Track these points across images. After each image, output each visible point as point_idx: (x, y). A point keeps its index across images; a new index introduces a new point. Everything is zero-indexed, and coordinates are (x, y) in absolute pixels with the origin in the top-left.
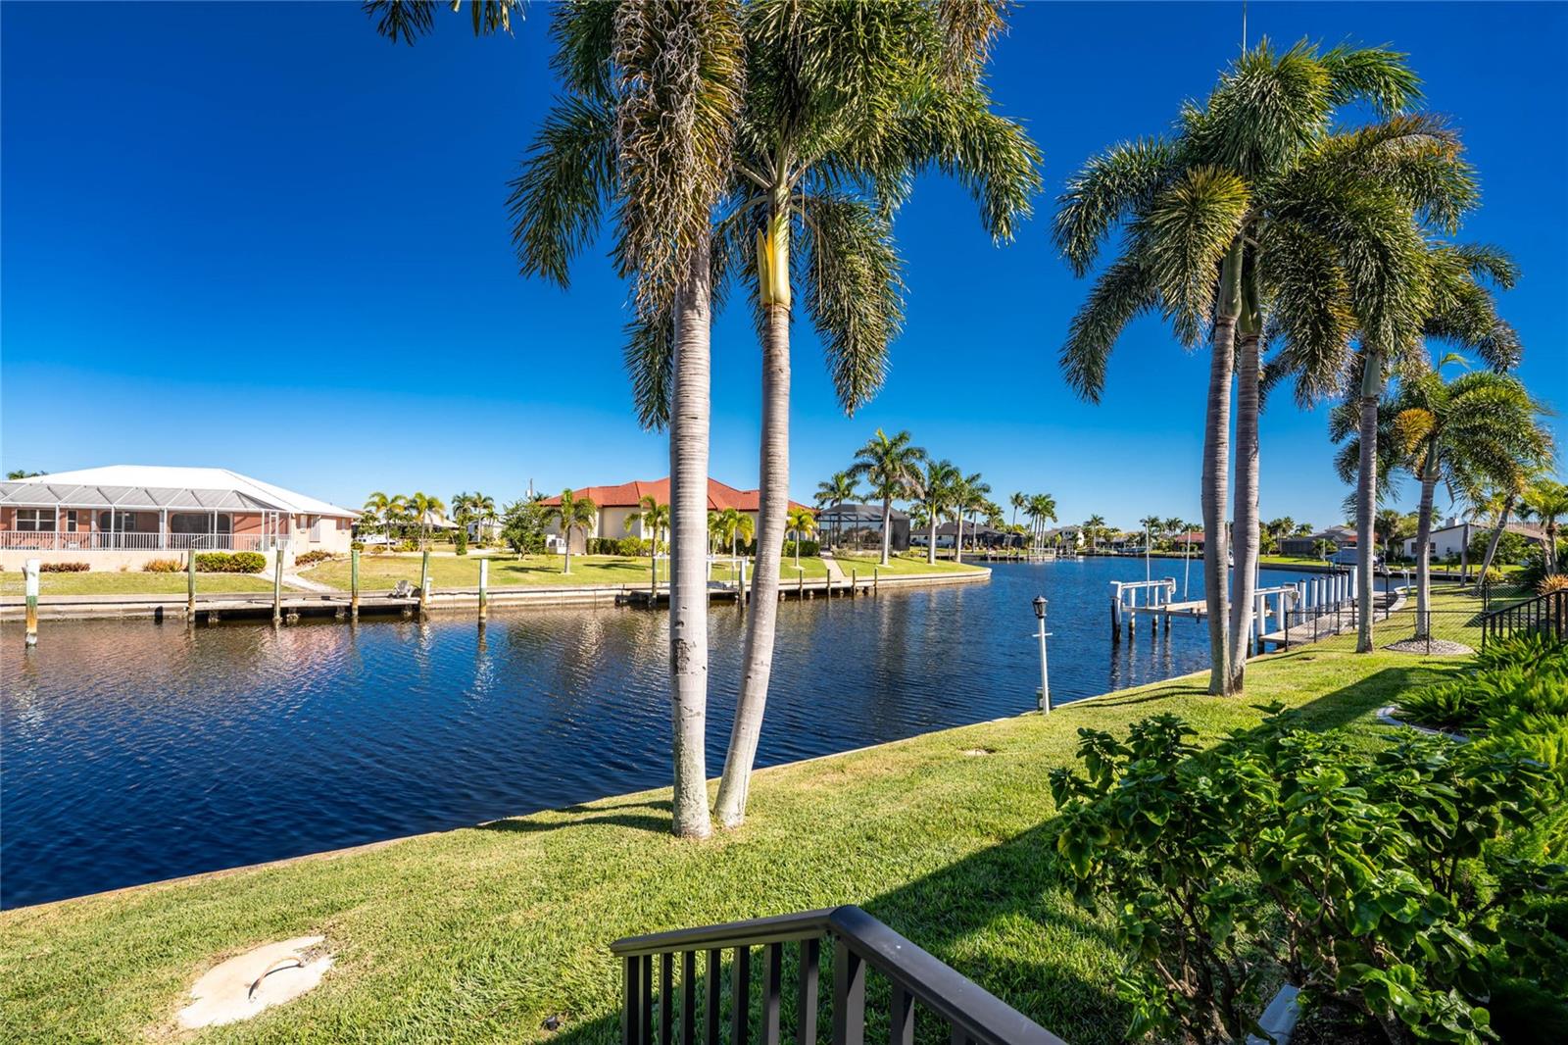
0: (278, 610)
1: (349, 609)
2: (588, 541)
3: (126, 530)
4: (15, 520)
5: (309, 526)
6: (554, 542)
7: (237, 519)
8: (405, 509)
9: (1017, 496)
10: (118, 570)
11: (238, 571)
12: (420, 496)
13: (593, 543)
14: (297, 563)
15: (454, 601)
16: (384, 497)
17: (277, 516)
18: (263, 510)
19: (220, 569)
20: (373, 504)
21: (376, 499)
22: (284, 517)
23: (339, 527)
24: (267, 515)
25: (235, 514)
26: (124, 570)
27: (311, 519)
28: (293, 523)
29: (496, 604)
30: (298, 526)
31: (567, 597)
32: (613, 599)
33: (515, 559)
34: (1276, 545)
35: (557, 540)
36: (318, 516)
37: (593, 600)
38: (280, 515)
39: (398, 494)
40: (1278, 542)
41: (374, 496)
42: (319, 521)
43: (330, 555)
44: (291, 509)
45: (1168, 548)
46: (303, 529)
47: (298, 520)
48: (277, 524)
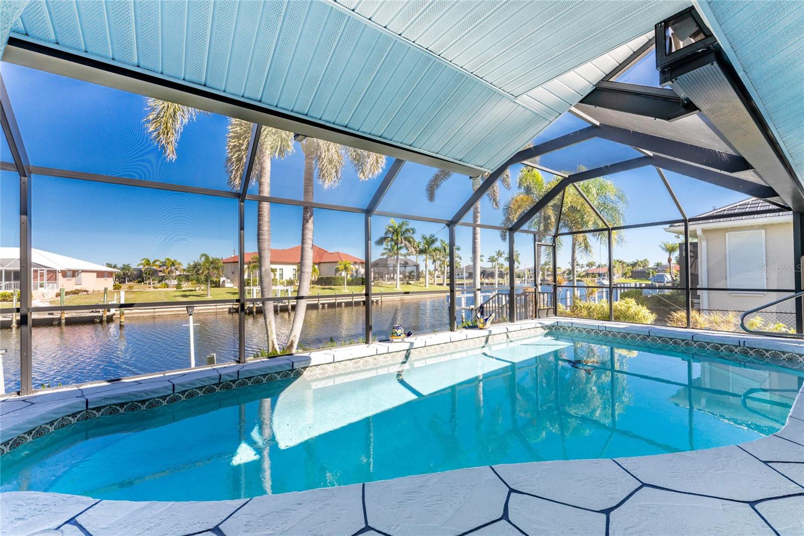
0: (16, 320)
1: (60, 319)
5: (73, 276)
8: (160, 266)
9: (499, 252)
12: (168, 260)
14: (57, 296)
16: (149, 261)
17: (45, 273)
18: (34, 269)
20: (142, 264)
24: (36, 271)
27: (76, 273)
30: (65, 276)
32: (227, 310)
33: (195, 291)
34: (631, 274)
35: (226, 280)
36: (83, 271)
37: (215, 311)
38: (48, 271)
39: (156, 259)
40: (632, 272)
41: (143, 260)
42: (83, 274)
43: (87, 291)
44: (58, 268)
45: (583, 276)
46: (67, 278)
47: (64, 274)
48: (45, 277)
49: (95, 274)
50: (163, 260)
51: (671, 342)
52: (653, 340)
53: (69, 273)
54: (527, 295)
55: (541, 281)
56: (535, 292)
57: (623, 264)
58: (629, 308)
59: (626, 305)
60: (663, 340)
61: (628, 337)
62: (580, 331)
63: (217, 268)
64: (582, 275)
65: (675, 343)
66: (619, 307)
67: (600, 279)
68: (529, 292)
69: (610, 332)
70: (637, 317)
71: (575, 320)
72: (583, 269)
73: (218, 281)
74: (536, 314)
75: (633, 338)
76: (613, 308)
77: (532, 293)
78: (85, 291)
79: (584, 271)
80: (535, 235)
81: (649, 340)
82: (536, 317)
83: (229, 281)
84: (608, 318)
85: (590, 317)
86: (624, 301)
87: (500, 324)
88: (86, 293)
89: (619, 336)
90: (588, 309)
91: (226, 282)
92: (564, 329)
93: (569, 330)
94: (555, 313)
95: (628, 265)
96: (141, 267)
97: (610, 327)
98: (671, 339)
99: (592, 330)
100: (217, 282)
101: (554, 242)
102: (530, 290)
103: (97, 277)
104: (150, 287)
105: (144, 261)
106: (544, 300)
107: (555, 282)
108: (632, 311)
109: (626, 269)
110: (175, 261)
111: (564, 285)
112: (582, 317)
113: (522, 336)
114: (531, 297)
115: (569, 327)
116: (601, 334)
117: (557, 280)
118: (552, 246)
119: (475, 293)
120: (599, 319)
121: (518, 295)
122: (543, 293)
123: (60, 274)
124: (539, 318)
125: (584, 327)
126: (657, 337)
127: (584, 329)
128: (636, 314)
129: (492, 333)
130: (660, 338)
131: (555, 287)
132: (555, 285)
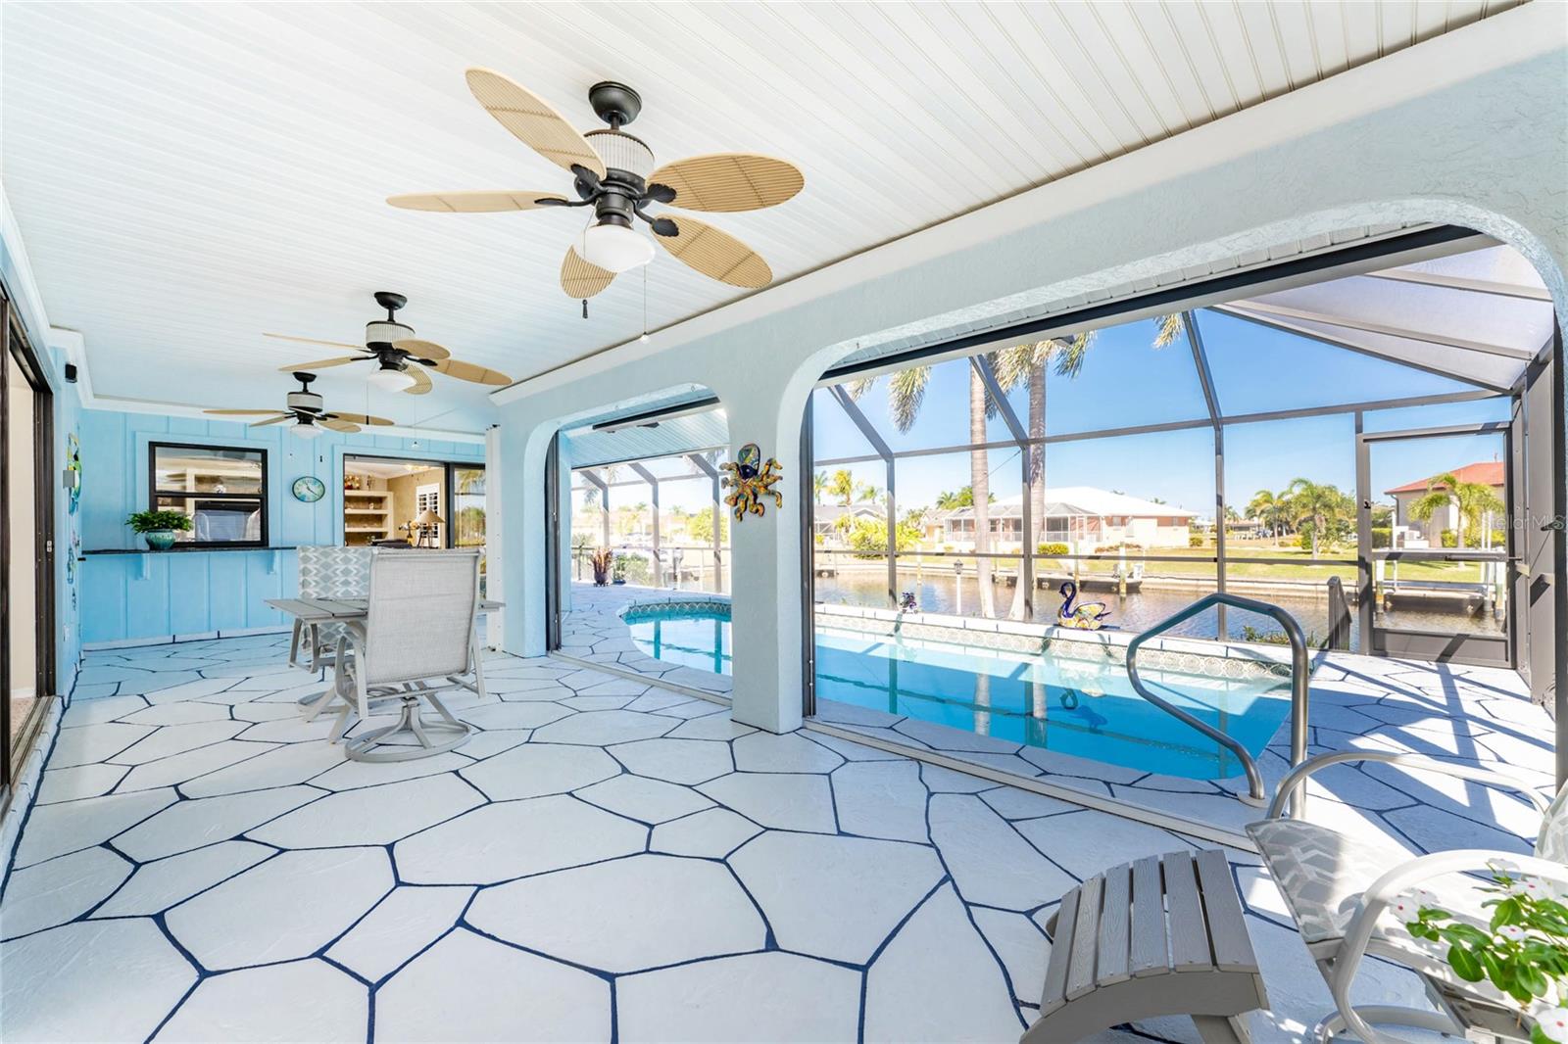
5: (1123, 524)
6: (1403, 535)
15: (1163, 584)
17: (1085, 521)
23: (1160, 524)
27: (1126, 520)
29: (1202, 589)
30: (1111, 524)
31: (1280, 589)
36: (1135, 517)
38: (1089, 517)
41: (1258, 493)
42: (1135, 520)
44: (1102, 513)
46: (1114, 527)
47: (1110, 521)
49: (1155, 521)
53: (1115, 520)
73: (1388, 534)
78: (1138, 546)
83: (1417, 533)
88: (1136, 549)
91: (1407, 536)
100: (1387, 537)
103: (1159, 525)
104: (1274, 544)
105: (1261, 495)
123: (1104, 522)
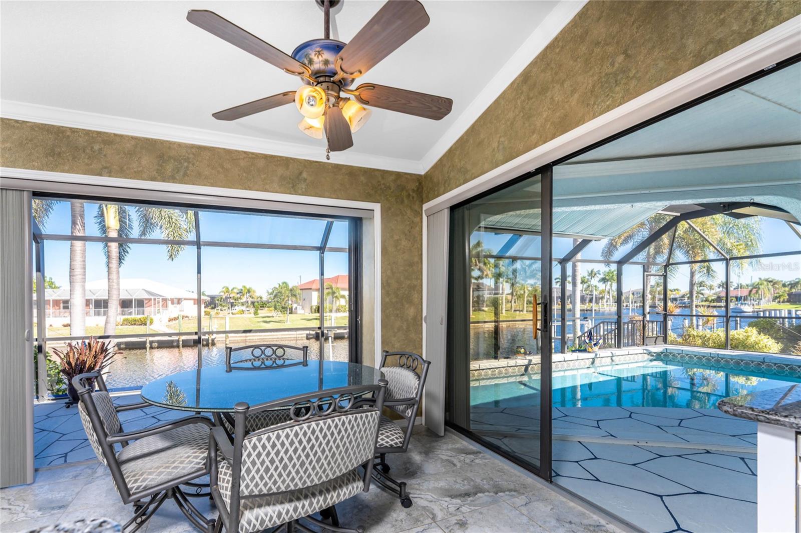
0: (148, 341)
1: (178, 341)
2: (311, 307)
3: (104, 308)
4: (62, 305)
5: (178, 303)
6: (296, 308)
7: (146, 301)
8: (238, 293)
9: (592, 271)
10: (95, 326)
11: (141, 325)
12: (244, 287)
13: (314, 307)
14: (169, 321)
16: (228, 289)
17: (161, 300)
18: (153, 297)
19: (135, 324)
20: (223, 292)
21: (224, 289)
22: (165, 300)
24: (155, 299)
25: (146, 299)
26: (97, 325)
27: (179, 301)
28: (169, 303)
30: (173, 303)
32: (305, 335)
33: (273, 317)
34: (787, 297)
35: (298, 307)
37: (295, 336)
38: (162, 299)
39: (234, 287)
40: (788, 295)
43: (188, 317)
45: (712, 300)
46: (174, 305)
48: (161, 304)
49: (193, 301)
50: (240, 287)
51: (787, 368)
52: (769, 366)
53: (175, 301)
54: (634, 324)
55: (650, 307)
56: (643, 321)
57: (774, 284)
58: (748, 336)
59: (745, 334)
60: (779, 366)
61: (742, 363)
62: (690, 357)
63: (295, 296)
64: (710, 299)
65: (791, 369)
66: (737, 336)
67: (737, 304)
68: (637, 321)
69: (722, 359)
70: (757, 346)
71: (685, 348)
72: (713, 292)
73: (291, 308)
74: (644, 341)
75: (747, 364)
76: (730, 337)
77: (640, 321)
79: (715, 294)
80: (644, 266)
81: (763, 366)
82: (643, 344)
84: (724, 346)
85: (704, 345)
86: (744, 330)
87: (607, 350)
88: (187, 319)
89: (732, 362)
90: (703, 337)
92: (674, 355)
93: (679, 356)
94: (665, 341)
95: (784, 285)
96: (222, 294)
97: (721, 354)
98: (787, 365)
99: (704, 357)
101: (666, 271)
102: (637, 318)
103: (194, 304)
106: (653, 329)
107: (666, 311)
108: (752, 340)
109: (782, 290)
110: (250, 288)
111: (676, 314)
112: (695, 346)
113: (629, 360)
114: (639, 325)
115: (679, 354)
116: (713, 360)
117: (668, 308)
118: (663, 275)
119: (574, 321)
120: (714, 347)
121: (625, 323)
122: (652, 322)
124: (647, 345)
125: (694, 354)
126: (773, 363)
127: (695, 356)
128: (757, 343)
129: (598, 356)
130: (775, 364)
131: (665, 316)
132: (665, 314)
